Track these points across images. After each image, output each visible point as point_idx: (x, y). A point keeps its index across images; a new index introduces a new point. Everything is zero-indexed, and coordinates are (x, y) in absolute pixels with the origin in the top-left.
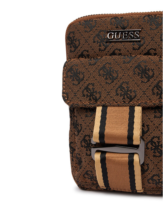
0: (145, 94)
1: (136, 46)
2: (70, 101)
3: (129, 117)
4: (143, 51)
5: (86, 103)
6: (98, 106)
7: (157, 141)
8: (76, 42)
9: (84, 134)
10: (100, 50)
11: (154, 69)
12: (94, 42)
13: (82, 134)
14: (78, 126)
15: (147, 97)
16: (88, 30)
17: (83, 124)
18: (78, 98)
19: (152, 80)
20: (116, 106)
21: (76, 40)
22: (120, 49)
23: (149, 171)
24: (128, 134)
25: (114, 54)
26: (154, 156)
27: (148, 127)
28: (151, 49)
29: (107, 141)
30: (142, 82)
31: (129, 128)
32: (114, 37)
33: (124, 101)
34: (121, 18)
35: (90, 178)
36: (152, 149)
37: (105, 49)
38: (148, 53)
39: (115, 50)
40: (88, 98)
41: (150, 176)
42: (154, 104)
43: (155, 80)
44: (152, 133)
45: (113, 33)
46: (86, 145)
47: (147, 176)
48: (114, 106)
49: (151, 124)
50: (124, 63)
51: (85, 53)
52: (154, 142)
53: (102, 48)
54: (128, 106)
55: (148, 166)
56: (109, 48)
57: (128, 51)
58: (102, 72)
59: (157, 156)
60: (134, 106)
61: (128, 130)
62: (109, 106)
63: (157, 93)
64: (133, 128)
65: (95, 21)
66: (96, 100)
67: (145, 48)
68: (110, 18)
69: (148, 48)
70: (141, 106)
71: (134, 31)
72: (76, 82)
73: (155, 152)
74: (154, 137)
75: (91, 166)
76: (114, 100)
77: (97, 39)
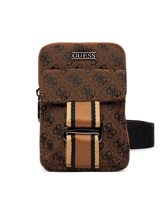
0: (102, 93)
1: (93, 63)
2: (47, 99)
3: (92, 108)
4: (98, 66)
5: (59, 100)
6: (68, 102)
7: (110, 126)
8: (48, 59)
9: (56, 124)
10: (67, 65)
11: (107, 77)
12: (63, 59)
13: (55, 124)
14: (51, 118)
15: (103, 95)
16: (58, 51)
17: (55, 117)
18: (53, 97)
19: (106, 84)
20: (82, 101)
21: (48, 57)
22: (82, 65)
23: (104, 149)
24: (92, 119)
25: (77, 67)
26: (108, 137)
27: (103, 117)
28: (103, 65)
29: (77, 125)
30: (99, 85)
31: (92, 115)
32: (77, 56)
33: (87, 98)
34: (81, 45)
35: (58, 159)
36: (106, 132)
37: (71, 65)
38: (101, 68)
39: (79, 65)
40: (60, 97)
41: (105, 153)
42: (108, 100)
43: (108, 84)
44: (106, 120)
45: (76, 54)
46: (57, 132)
47: (103, 152)
48: (80, 101)
49: (105, 114)
50: (86, 73)
51: (56, 66)
52: (108, 127)
53: (69, 63)
54: (90, 101)
55: (103, 145)
56: (74, 64)
57: (88, 66)
58: (70, 79)
59: (110, 138)
60: (95, 101)
61: (92, 117)
62: (77, 101)
63: (110, 93)
64: (95, 115)
65: (63, 46)
66: (67, 98)
67: (99, 64)
68: (74, 45)
69: (102, 64)
70: (99, 101)
71: (92, 53)
72: (51, 86)
73: (108, 135)
74: (108, 124)
75: (61, 147)
76: (80, 97)
77: (65, 58)
